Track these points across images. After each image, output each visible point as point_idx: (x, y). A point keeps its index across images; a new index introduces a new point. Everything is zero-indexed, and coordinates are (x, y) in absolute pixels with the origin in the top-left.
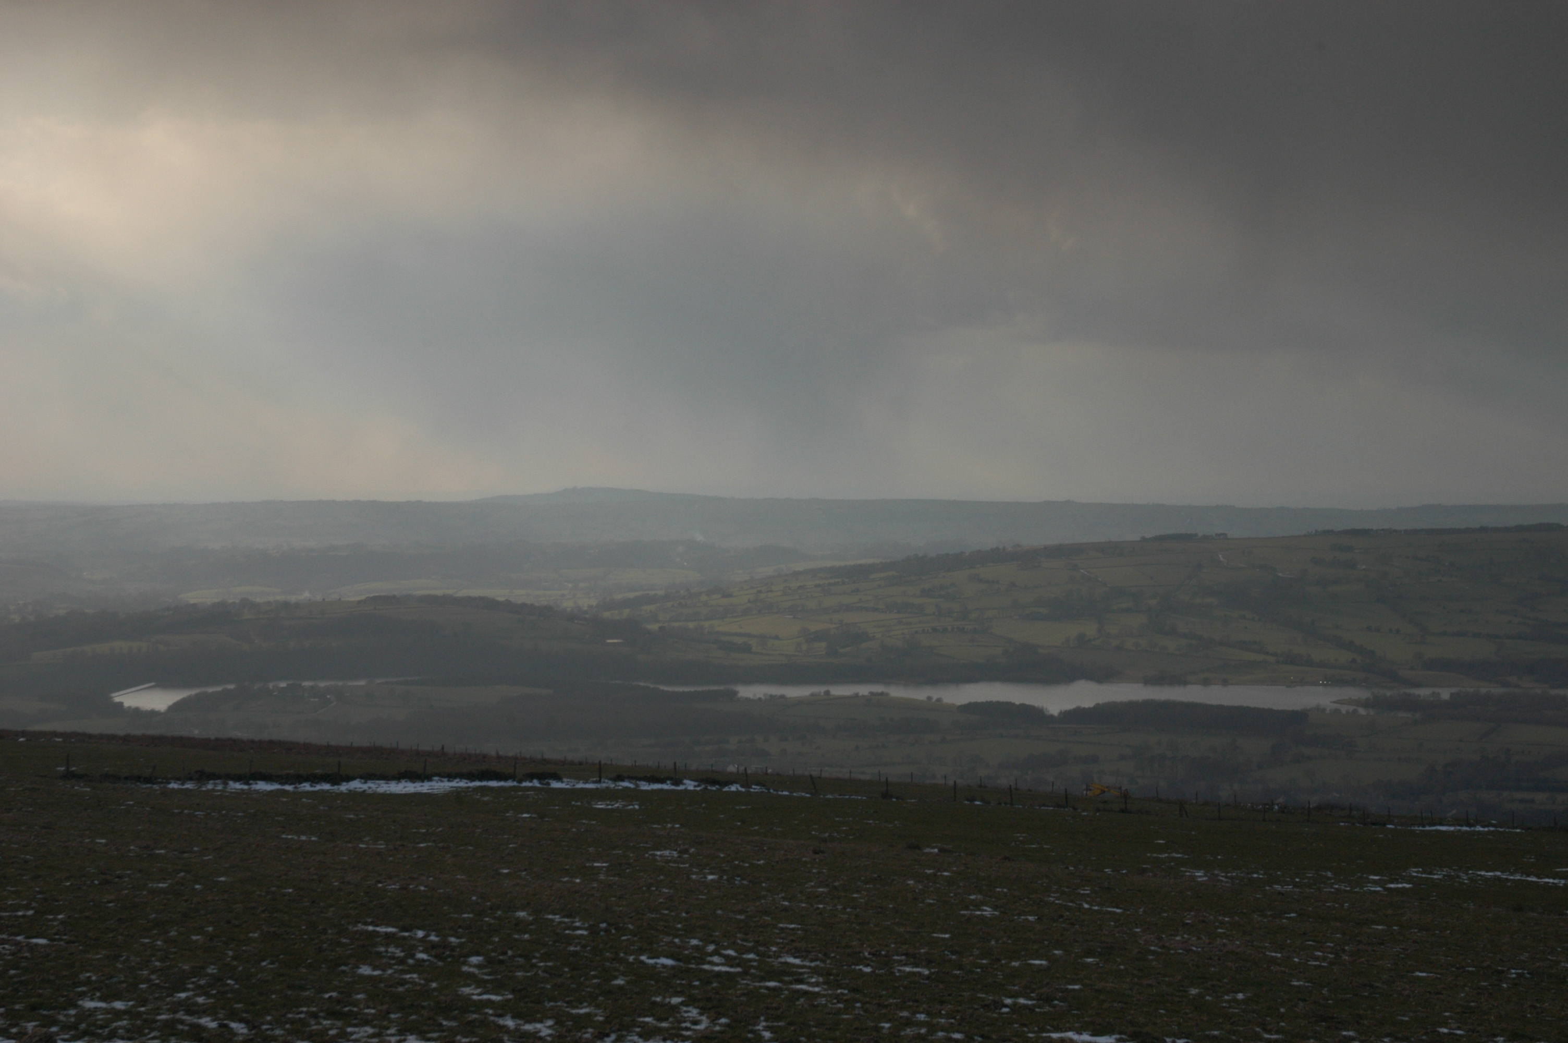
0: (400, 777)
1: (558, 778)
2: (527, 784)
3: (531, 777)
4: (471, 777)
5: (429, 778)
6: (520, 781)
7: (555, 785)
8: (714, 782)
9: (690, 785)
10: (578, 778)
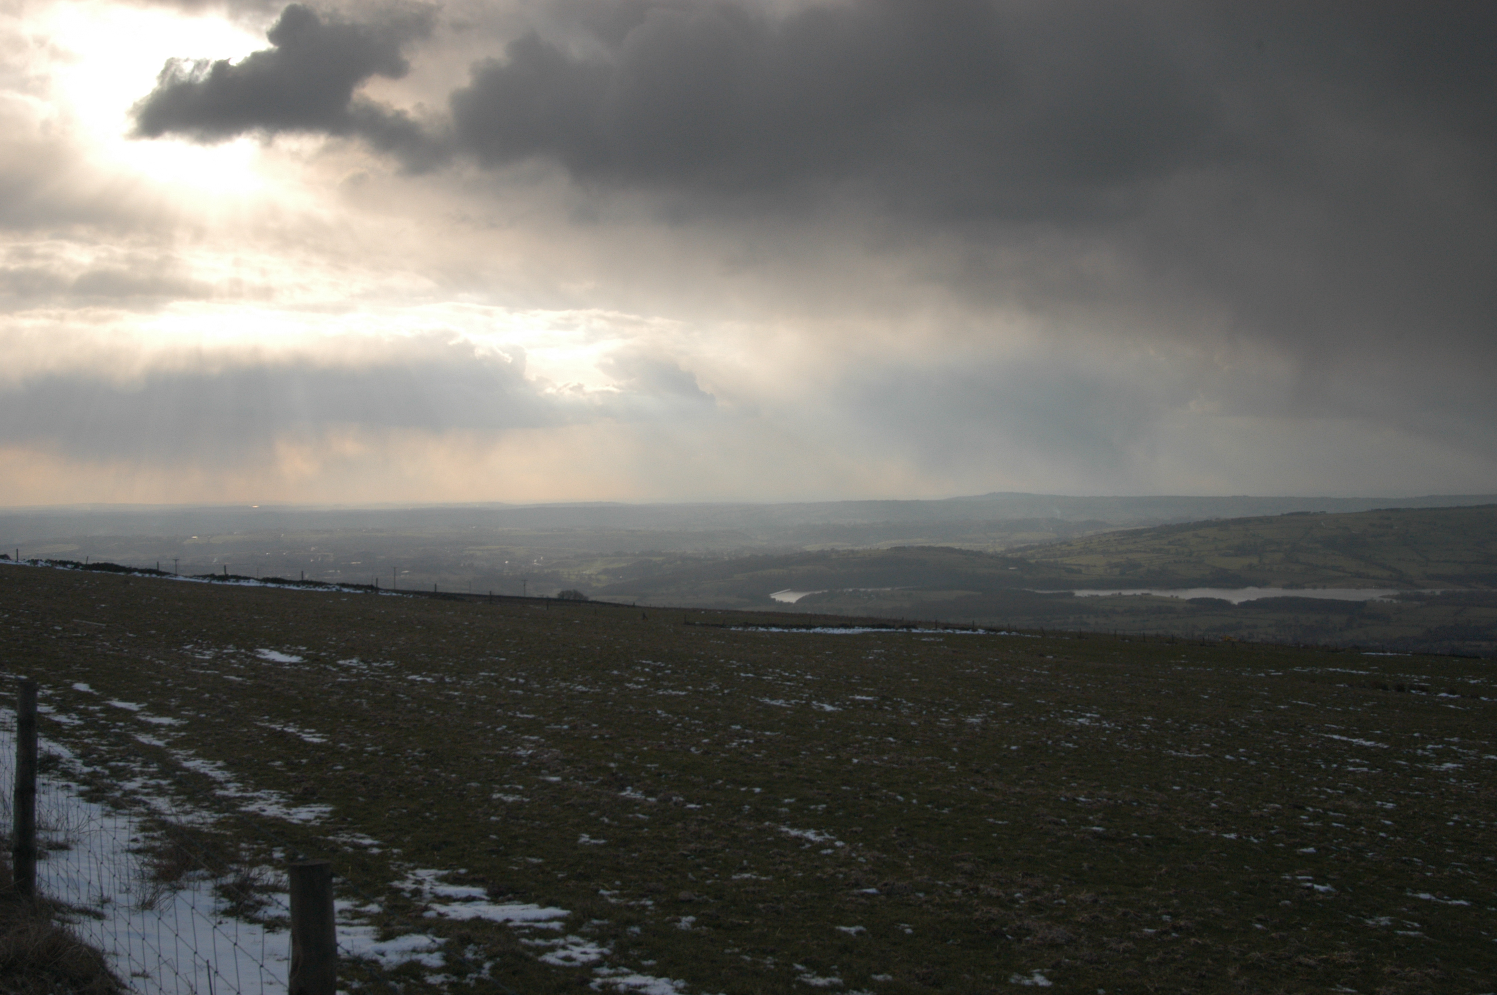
0: (838, 627)
1: (915, 627)
2: (900, 630)
3: (902, 627)
4: (873, 627)
5: (853, 627)
6: (897, 629)
7: (914, 631)
8: (993, 630)
9: (981, 632)
10: (925, 628)
